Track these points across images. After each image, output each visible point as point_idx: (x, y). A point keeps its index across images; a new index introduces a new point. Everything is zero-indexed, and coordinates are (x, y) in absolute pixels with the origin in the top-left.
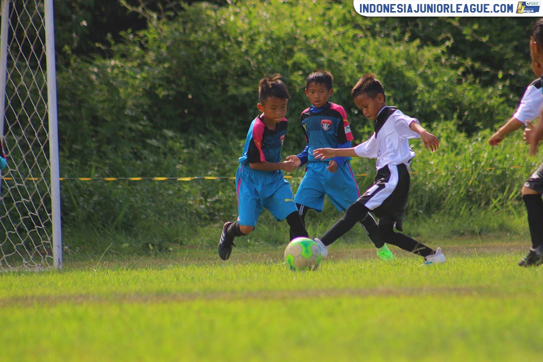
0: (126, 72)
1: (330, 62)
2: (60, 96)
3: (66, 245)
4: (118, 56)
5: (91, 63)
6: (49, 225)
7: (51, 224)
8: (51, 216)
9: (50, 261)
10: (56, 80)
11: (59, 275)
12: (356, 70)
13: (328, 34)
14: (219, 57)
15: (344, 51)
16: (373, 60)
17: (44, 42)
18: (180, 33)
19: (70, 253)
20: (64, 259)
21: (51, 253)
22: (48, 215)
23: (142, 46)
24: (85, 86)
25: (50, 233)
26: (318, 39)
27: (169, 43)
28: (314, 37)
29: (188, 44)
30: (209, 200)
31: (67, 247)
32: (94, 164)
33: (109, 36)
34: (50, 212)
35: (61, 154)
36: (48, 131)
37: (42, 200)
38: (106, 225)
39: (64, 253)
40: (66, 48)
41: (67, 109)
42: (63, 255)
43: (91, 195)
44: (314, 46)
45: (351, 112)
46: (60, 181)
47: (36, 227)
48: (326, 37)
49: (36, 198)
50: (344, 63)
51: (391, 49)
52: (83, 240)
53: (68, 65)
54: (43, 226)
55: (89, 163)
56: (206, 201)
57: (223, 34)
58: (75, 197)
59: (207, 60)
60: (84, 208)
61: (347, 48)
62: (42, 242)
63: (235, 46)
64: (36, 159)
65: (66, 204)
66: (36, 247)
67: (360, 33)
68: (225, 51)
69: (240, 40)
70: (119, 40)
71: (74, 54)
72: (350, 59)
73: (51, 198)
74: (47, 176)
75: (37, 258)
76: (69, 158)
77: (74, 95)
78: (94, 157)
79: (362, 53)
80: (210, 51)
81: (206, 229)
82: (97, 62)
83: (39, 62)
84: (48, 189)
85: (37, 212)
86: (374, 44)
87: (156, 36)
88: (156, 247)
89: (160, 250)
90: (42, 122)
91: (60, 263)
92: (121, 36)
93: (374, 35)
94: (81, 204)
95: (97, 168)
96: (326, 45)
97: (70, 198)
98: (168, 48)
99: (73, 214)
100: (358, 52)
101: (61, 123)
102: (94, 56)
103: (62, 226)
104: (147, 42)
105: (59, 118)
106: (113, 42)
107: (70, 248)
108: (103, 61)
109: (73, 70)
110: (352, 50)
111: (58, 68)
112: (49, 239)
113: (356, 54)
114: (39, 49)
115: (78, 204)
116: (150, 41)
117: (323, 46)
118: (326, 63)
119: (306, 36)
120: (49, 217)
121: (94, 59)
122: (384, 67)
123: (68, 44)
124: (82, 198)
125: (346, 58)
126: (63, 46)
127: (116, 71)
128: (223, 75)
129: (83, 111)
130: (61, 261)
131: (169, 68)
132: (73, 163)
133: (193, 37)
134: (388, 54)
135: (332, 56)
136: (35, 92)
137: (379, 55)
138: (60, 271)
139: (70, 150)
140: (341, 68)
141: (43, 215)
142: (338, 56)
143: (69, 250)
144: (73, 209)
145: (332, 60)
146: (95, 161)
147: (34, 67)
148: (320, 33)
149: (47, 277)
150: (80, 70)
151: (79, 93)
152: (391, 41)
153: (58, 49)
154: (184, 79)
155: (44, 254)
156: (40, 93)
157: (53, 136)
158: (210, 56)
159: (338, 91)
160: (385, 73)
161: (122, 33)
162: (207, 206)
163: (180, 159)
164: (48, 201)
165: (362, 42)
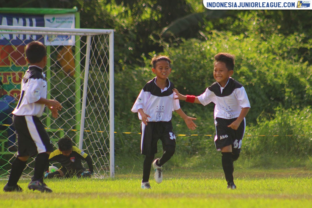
0: (151, 74)
1: (260, 72)
2: (116, 86)
3: (117, 165)
4: (147, 65)
5: (133, 69)
6: (108, 154)
7: (109, 154)
8: (109, 150)
9: (108, 174)
10: (114, 77)
11: (112, 181)
12: (273, 77)
13: (260, 57)
14: (201, 68)
15: (267, 66)
16: (283, 72)
17: (108, 58)
18: (181, 55)
19: (119, 169)
20: (115, 173)
21: (109, 169)
22: (108, 149)
24: (130, 81)
25: (109, 159)
26: (254, 60)
27: (175, 59)
28: (252, 58)
29: (185, 60)
30: (193, 144)
31: (117, 166)
32: (133, 123)
33: (143, 55)
34: (109, 147)
35: (116, 117)
36: (109, 105)
37: (105, 141)
38: (138, 155)
39: (116, 170)
40: (121, 61)
41: (120, 93)
42: (115, 170)
43: (131, 139)
44: (252, 64)
45: (270, 99)
46: (115, 133)
47: (102, 156)
48: (258, 59)
49: (102, 140)
50: (267, 73)
51: (292, 66)
52: (126, 163)
53: (121, 70)
54: (105, 155)
55: (130, 122)
56: (191, 144)
57: (203, 56)
58: (123, 140)
59: (194, 69)
60: (127, 146)
61: (269, 65)
62: (105, 164)
63: (210, 62)
64: (102, 120)
65: (118, 143)
66: (101, 167)
67: (278, 58)
68: (204, 65)
69: (212, 59)
70: (148, 57)
71: (125, 64)
72: (271, 71)
73: (110, 140)
74: (108, 128)
75: (102, 172)
76: (120, 119)
77: (123, 86)
78: (133, 119)
79: (277, 68)
80: (196, 65)
81: (191, 159)
82: (137, 69)
83: (105, 69)
84: (108, 136)
85: (102, 148)
86: (283, 63)
88: (164, 168)
89: (166, 169)
90: (106, 100)
91: (113, 175)
92: (149, 55)
93: (284, 58)
94: (126, 144)
95: (134, 125)
96: (258, 63)
97: (120, 140)
98: (174, 62)
99: (122, 149)
100: (274, 67)
101: (116, 100)
102: (135, 65)
103: (115, 155)
105: (115, 98)
106: (145, 59)
107: (119, 167)
108: (140, 68)
109: (124, 73)
110: (271, 66)
111: (115, 71)
112: (108, 162)
113: (274, 69)
114: (106, 62)
115: (124, 143)
117: (256, 64)
118: (257, 73)
119: (247, 59)
120: (108, 151)
121: (135, 67)
122: (288, 76)
123: (122, 59)
124: (126, 141)
125: (268, 70)
126: (119, 60)
127: (146, 74)
128: (203, 77)
129: (129, 94)
130: (114, 173)
131: (174, 73)
132: (122, 122)
133: (187, 57)
134: (291, 69)
135: (261, 69)
136: (103, 84)
137: (286, 69)
138: (113, 180)
139: (121, 115)
140: (265, 76)
141: (105, 149)
142: (265, 69)
143: (118, 168)
144: (121, 146)
145: (261, 71)
146: (134, 121)
147: (103, 71)
148: (255, 57)
149: (106, 182)
150: (128, 73)
151: (126, 85)
152: (293, 62)
153: (116, 62)
154: (182, 79)
155: (105, 170)
156: (105, 85)
157: (112, 107)
158: (196, 67)
159: (263, 87)
160: (289, 79)
161: (150, 54)
162: (191, 146)
163: (178, 121)
164: (108, 142)
165: (277, 62)
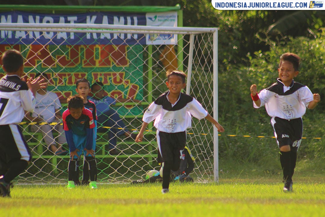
2: (220, 87)
3: (221, 169)
4: (253, 65)
5: (238, 69)
6: (212, 158)
7: (213, 158)
8: (213, 153)
9: (212, 178)
10: (218, 77)
11: (216, 186)
14: (309, 68)
17: (212, 58)
19: (223, 174)
20: (220, 177)
21: (213, 173)
22: (212, 152)
23: (266, 60)
24: (235, 82)
25: (213, 163)
31: (222, 170)
32: (238, 125)
33: (249, 54)
34: (213, 151)
35: (220, 119)
36: (213, 107)
37: (208, 144)
38: (243, 158)
39: (220, 174)
40: (225, 60)
41: (224, 94)
42: (219, 175)
43: (236, 142)
46: (219, 136)
47: (205, 159)
49: (205, 143)
52: (231, 167)
53: (225, 70)
54: (209, 159)
55: (235, 124)
57: (312, 54)
58: (227, 143)
59: (302, 69)
60: (232, 149)
62: (208, 168)
63: (319, 62)
64: (206, 122)
65: (222, 147)
66: (205, 171)
68: (312, 64)
70: (254, 56)
71: (230, 64)
73: (214, 143)
74: (212, 131)
75: (206, 177)
76: (225, 121)
77: (228, 87)
78: (238, 121)
80: (305, 64)
82: (241, 69)
83: (209, 69)
84: (212, 138)
85: (205, 151)
87: (275, 55)
88: (271, 172)
89: (273, 174)
90: (210, 102)
91: (217, 179)
92: (255, 55)
94: (230, 147)
95: (239, 127)
97: (224, 143)
99: (226, 152)
101: (220, 101)
102: (240, 65)
103: (219, 159)
104: (269, 58)
105: (219, 99)
106: (250, 58)
107: (223, 171)
108: (245, 68)
109: (228, 73)
111: (219, 71)
112: (212, 166)
114: (210, 62)
115: (229, 147)
116: (271, 58)
120: (212, 154)
121: (240, 67)
123: (226, 58)
124: (231, 144)
126: (223, 60)
127: (251, 74)
128: (311, 77)
129: (233, 95)
130: (218, 178)
132: (226, 124)
136: (207, 84)
138: (217, 184)
139: (225, 117)
141: (209, 152)
143: (223, 172)
144: (225, 150)
146: (239, 123)
147: (206, 71)
149: (210, 187)
150: (232, 73)
151: (231, 85)
153: (220, 61)
155: (209, 174)
156: (209, 85)
157: (215, 109)
158: (304, 67)
161: (256, 53)
164: (212, 145)
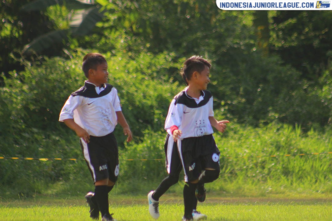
0: (12, 95)
1: (128, 93)
4: (8, 85)
12: (142, 97)
13: (128, 77)
14: (65, 88)
15: (135, 87)
16: (152, 93)
18: (44, 74)
23: (21, 81)
26: (121, 80)
27: (37, 79)
28: (119, 78)
29: (47, 80)
33: (3, 74)
44: (119, 84)
45: (139, 121)
48: (126, 79)
50: (135, 94)
51: (162, 87)
56: (55, 169)
57: (68, 75)
59: (58, 90)
63: (75, 82)
67: (146, 78)
68: (68, 85)
70: (8, 76)
72: (139, 91)
79: (146, 88)
80: (60, 85)
81: (55, 185)
86: (153, 83)
87: (30, 76)
88: (25, 195)
89: (27, 196)
92: (10, 75)
93: (153, 78)
96: (126, 83)
98: (36, 82)
100: (143, 88)
104: (24, 78)
106: (5, 78)
110: (140, 87)
113: (142, 89)
116: (26, 78)
117: (124, 84)
118: (125, 93)
119: (115, 78)
122: (158, 97)
125: (136, 91)
127: (6, 94)
131: (37, 94)
133: (51, 77)
134: (160, 90)
135: (129, 90)
137: (155, 90)
140: (134, 97)
142: (132, 90)
145: (129, 92)
148: (123, 77)
152: (163, 82)
154: (45, 100)
158: (60, 88)
159: (132, 109)
160: (158, 100)
161: (10, 73)
162: (55, 172)
163: (41, 145)
165: (146, 83)
